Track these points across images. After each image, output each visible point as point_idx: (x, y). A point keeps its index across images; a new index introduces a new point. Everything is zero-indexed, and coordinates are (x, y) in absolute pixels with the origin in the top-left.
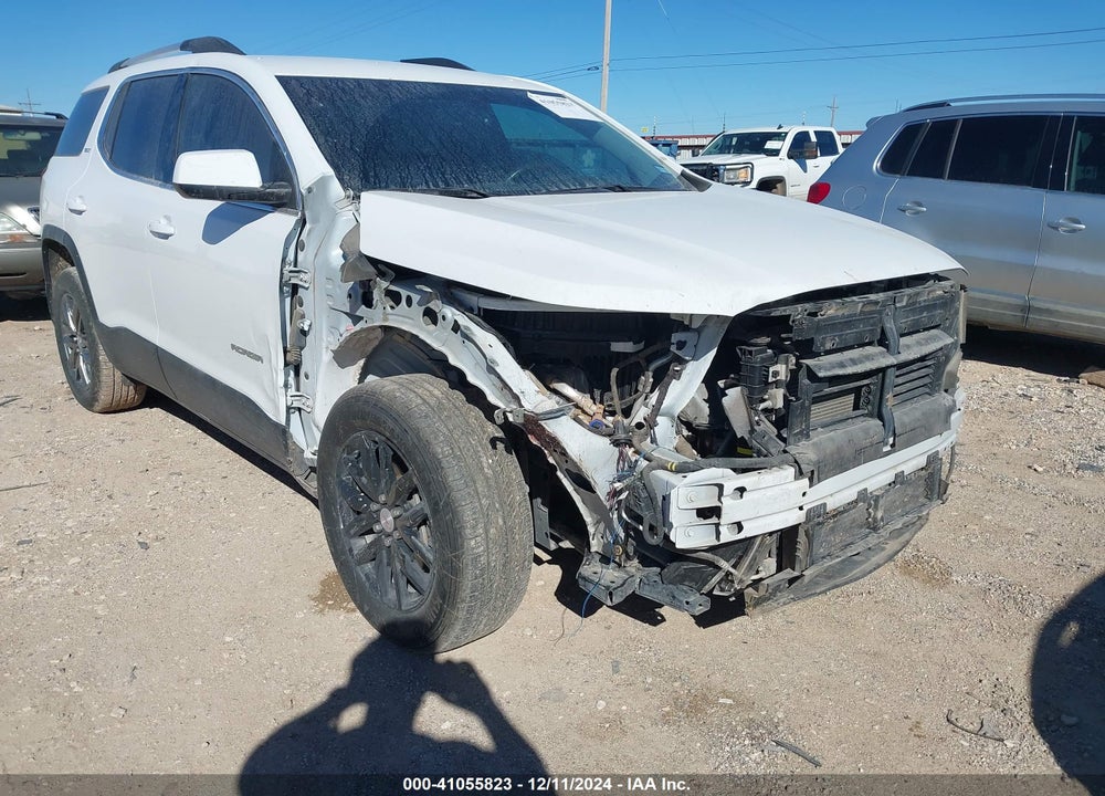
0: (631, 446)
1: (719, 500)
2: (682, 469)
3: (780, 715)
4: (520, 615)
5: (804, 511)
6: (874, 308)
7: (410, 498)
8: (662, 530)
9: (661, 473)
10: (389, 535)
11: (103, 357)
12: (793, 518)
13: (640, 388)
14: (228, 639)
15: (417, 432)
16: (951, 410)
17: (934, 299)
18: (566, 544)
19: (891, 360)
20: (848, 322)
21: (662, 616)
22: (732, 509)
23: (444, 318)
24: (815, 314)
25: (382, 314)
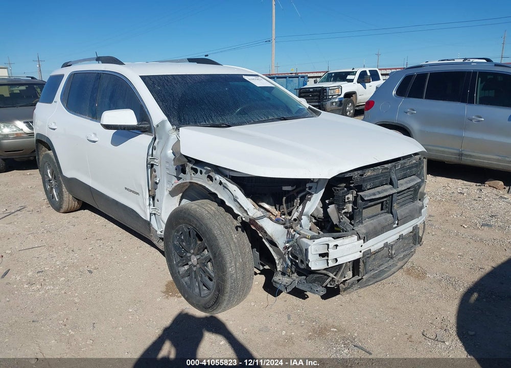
0: (292, 228)
1: (328, 250)
2: (313, 238)
3: (356, 335)
4: (249, 297)
5: (362, 253)
6: (386, 171)
7: (204, 251)
8: (305, 262)
9: (304, 240)
10: (195, 266)
11: (64, 189)
12: (358, 256)
13: (295, 204)
14: (130, 310)
15: (206, 225)
16: (422, 208)
17: (412, 164)
18: (267, 267)
19: (395, 191)
20: (376, 177)
21: (307, 295)
22: (333, 253)
23: (216, 179)
24: (362, 175)
25: (190, 177)
